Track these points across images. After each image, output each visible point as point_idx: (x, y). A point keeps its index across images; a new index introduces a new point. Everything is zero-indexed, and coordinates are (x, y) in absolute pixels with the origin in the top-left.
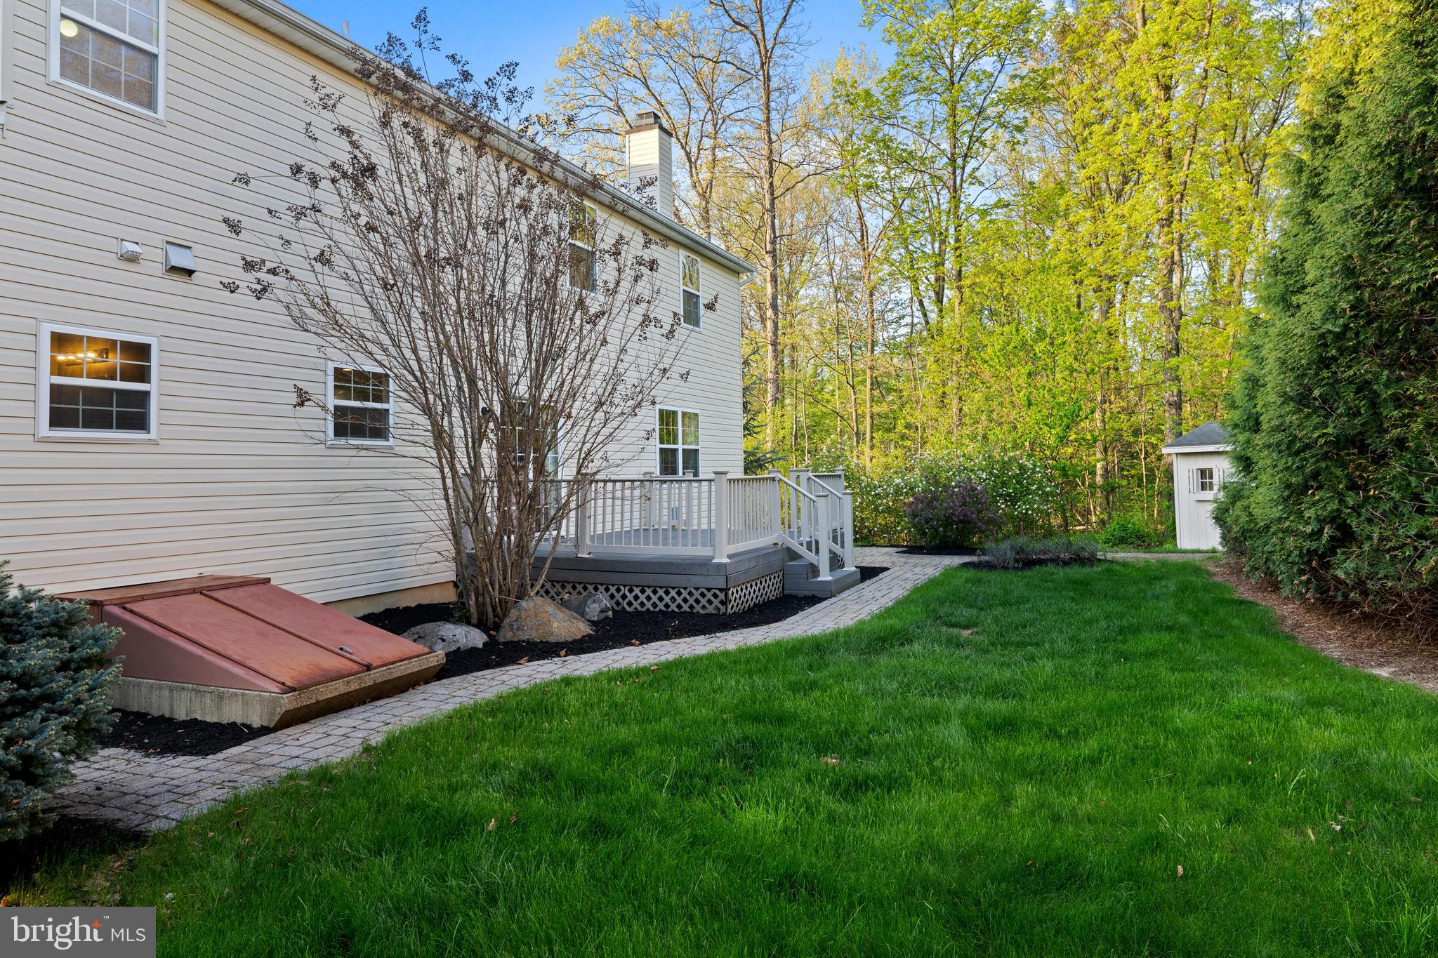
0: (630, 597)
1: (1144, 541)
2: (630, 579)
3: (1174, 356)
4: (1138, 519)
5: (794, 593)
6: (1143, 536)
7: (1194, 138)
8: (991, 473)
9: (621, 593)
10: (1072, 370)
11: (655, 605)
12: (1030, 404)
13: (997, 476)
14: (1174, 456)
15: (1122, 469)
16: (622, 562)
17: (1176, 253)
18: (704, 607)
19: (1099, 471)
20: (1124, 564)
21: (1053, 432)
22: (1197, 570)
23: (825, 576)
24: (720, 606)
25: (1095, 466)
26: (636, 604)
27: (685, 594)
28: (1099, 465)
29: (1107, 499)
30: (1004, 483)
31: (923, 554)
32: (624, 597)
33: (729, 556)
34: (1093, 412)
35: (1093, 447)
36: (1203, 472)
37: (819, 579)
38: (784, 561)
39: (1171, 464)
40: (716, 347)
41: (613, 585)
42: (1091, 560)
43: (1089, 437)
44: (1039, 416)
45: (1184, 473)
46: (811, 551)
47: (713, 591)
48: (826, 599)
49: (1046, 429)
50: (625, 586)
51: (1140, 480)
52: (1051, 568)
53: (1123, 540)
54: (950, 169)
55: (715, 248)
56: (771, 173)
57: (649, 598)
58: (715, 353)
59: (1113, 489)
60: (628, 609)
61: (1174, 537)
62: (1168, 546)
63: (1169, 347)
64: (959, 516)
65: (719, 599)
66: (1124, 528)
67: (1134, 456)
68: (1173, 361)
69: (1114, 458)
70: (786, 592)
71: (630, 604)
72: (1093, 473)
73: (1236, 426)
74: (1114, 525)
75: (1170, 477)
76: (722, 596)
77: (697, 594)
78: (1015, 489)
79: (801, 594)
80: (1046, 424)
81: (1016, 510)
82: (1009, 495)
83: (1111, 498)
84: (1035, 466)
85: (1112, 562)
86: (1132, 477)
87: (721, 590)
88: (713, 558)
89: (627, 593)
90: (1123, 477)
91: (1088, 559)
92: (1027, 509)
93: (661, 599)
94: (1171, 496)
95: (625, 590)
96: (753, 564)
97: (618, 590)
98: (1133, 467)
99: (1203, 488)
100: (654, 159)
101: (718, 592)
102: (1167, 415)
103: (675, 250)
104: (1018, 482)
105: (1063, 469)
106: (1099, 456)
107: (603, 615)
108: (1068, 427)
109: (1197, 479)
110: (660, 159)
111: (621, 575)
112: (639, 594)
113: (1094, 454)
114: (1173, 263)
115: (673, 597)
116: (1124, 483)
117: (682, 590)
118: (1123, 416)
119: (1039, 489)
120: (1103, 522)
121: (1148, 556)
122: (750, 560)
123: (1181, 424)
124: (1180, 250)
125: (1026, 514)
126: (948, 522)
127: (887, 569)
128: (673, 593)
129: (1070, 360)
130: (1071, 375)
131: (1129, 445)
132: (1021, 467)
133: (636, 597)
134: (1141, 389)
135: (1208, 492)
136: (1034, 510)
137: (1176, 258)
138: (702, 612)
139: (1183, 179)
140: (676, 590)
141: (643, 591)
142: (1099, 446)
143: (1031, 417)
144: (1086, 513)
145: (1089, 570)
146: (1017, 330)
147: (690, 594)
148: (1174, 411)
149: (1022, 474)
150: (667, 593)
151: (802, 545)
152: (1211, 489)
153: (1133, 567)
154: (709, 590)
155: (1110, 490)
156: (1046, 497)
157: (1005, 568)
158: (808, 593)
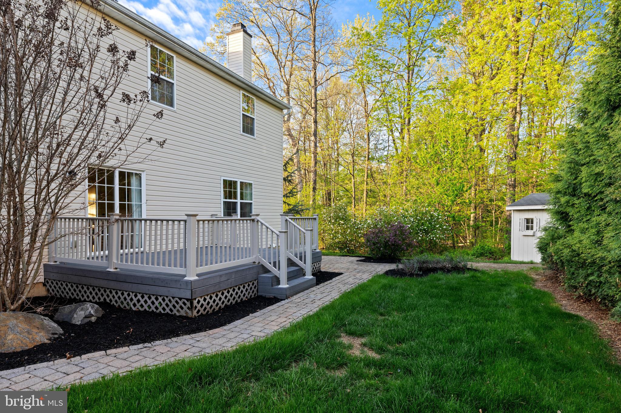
0: (135, 300)
1: (493, 255)
2: (135, 288)
3: (513, 160)
4: (491, 243)
5: (264, 294)
6: (493, 253)
7: (532, 44)
8: (417, 219)
9: (130, 297)
10: (461, 168)
11: (149, 307)
12: (438, 184)
13: (419, 220)
14: (512, 212)
15: (483, 218)
16: (131, 276)
17: (518, 107)
18: (178, 311)
19: (472, 219)
20: (483, 272)
21: (449, 198)
22: (526, 278)
23: (284, 285)
24: (188, 311)
25: (470, 216)
26: (138, 305)
27: (167, 301)
28: (472, 215)
29: (475, 232)
30: (423, 224)
31: (371, 262)
32: (132, 300)
33: (198, 275)
34: (470, 188)
35: (470, 206)
36: (528, 221)
37: (280, 286)
38: (258, 274)
39: (510, 216)
40: (265, 148)
41: (126, 291)
42: (464, 269)
43: (467, 201)
44: (442, 190)
45: (518, 220)
46: (302, 261)
47: (183, 300)
48: (282, 300)
49: (445, 196)
50: (133, 292)
51: (492, 222)
52: (439, 275)
53: (481, 254)
54: (407, 71)
55: (260, 90)
56: (315, 68)
57: (146, 302)
58: (265, 151)
59: (478, 228)
60: (134, 309)
61: (509, 253)
62: (506, 259)
63: (511, 156)
64: (392, 242)
65: (187, 306)
66: (483, 248)
67: (489, 211)
68: (513, 163)
69: (479, 212)
70: (259, 294)
71: (135, 305)
72: (469, 219)
73: (559, 192)
74: (478, 246)
75: (509, 222)
76: (188, 304)
77: (173, 302)
78: (428, 226)
79: (268, 295)
80: (446, 194)
81: (427, 237)
82: (424, 230)
83: (477, 232)
84: (439, 215)
85: (475, 270)
86: (488, 221)
87: (187, 300)
88: (185, 276)
89: (133, 297)
90: (483, 221)
91: (462, 268)
92: (433, 237)
93: (153, 303)
94: (509, 232)
95: (132, 295)
96: (223, 279)
97: (129, 295)
98: (488, 216)
99: (528, 228)
100: (241, 48)
101: (186, 302)
102: (508, 191)
103: (238, 91)
104: (429, 223)
105: (454, 217)
106: (472, 211)
107: (87, 320)
108: (457, 196)
109: (524, 224)
110: (244, 48)
111: (130, 285)
112: (141, 299)
113: (470, 210)
114: (516, 113)
115: (160, 302)
116: (484, 224)
117: (165, 298)
118: (485, 192)
119: (440, 227)
120: (472, 244)
121: (495, 265)
122: (221, 276)
123: (514, 195)
124: (520, 105)
125: (433, 239)
126: (386, 244)
127: (342, 274)
128: (160, 299)
129: (460, 161)
130: (460, 170)
131: (487, 206)
132: (432, 216)
133: (139, 301)
134: (495, 179)
135: (530, 231)
136: (437, 238)
137: (518, 109)
138: (178, 314)
139: (525, 67)
140: (162, 297)
141: (143, 297)
142: (473, 205)
143: (439, 190)
144: (465, 238)
145: (462, 275)
146: (433, 146)
147: (170, 301)
148: (511, 189)
149: (432, 219)
150: (157, 299)
151: (270, 263)
152: (532, 229)
153: (488, 274)
154: (180, 299)
155: (477, 228)
156: (443, 231)
157: (411, 275)
158: (272, 296)
